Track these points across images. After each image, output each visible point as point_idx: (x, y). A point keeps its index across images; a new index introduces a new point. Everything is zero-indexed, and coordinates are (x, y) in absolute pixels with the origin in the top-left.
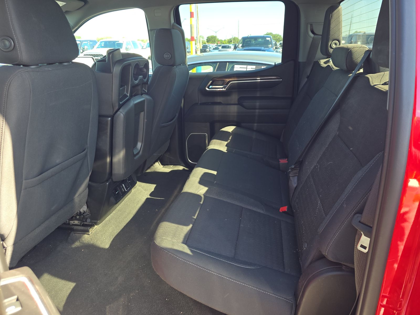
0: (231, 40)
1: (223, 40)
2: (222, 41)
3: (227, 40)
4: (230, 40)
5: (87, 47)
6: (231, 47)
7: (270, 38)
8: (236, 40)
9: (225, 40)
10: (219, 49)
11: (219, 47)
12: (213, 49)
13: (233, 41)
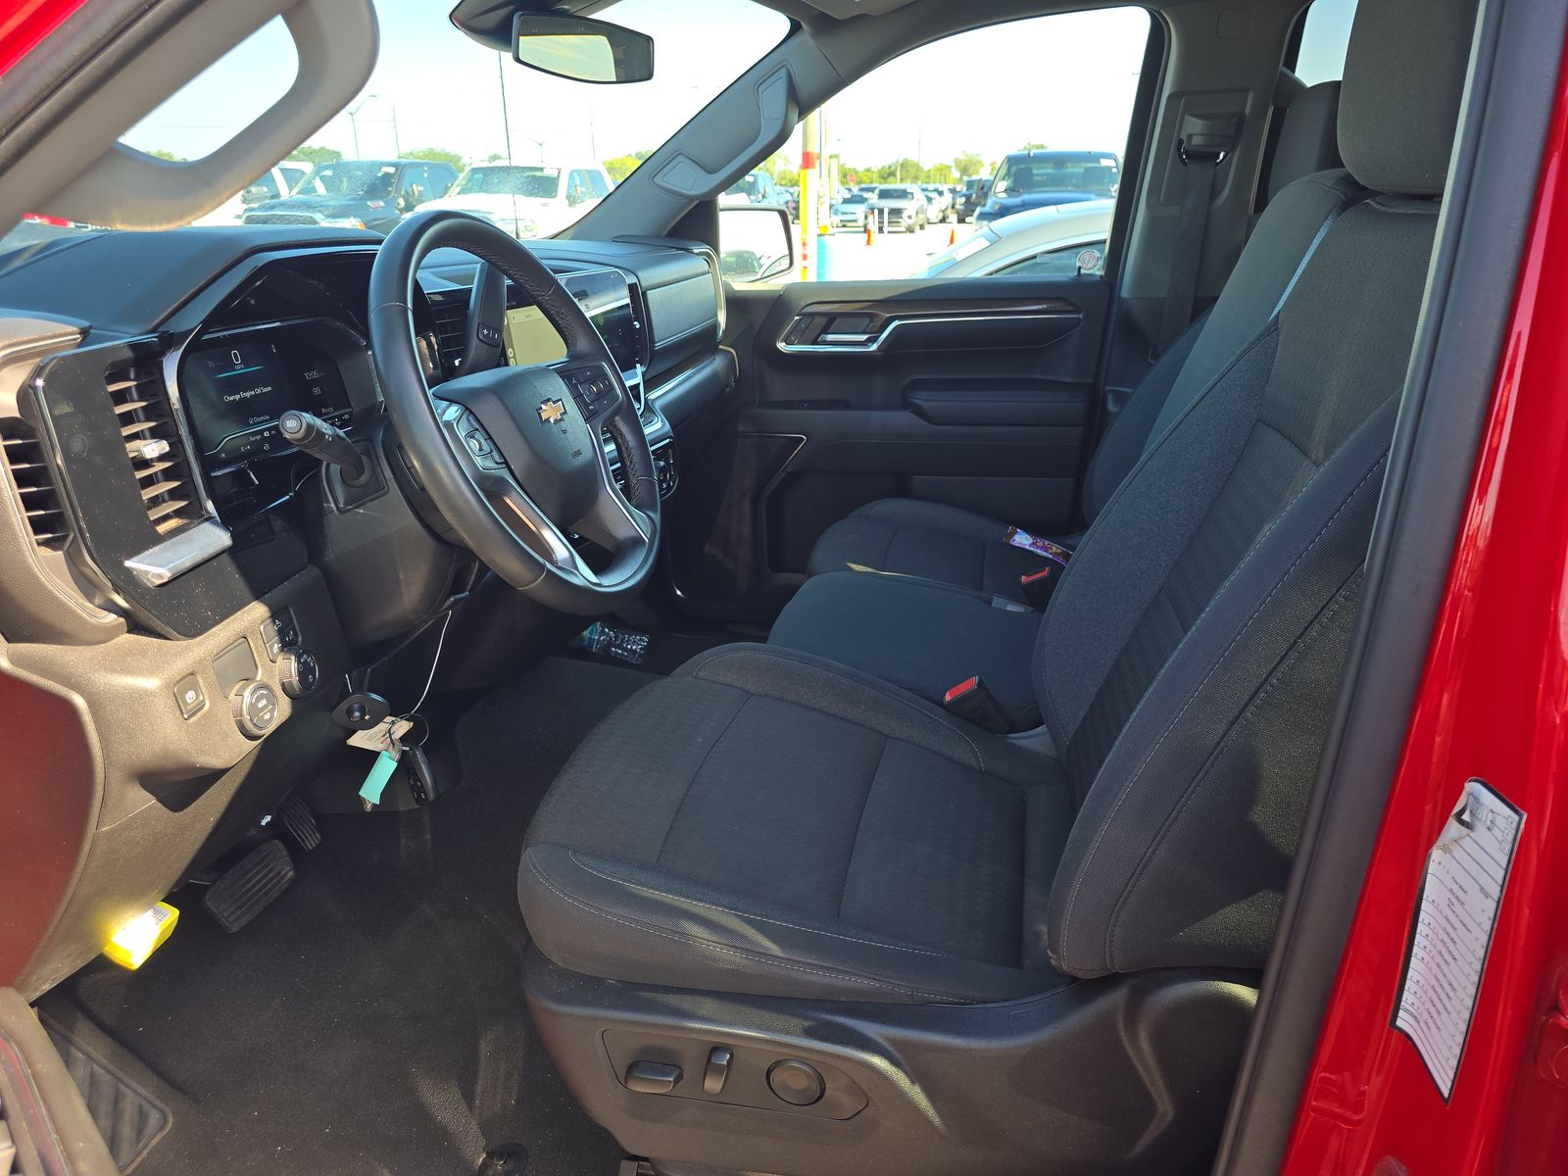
0: (893, 168)
1: (861, 169)
2: (856, 172)
3: (875, 169)
4: (887, 171)
5: (421, 188)
6: (912, 194)
7: (1115, 160)
8: (910, 169)
9: (868, 170)
10: (870, 202)
11: (866, 195)
12: (843, 203)
13: (898, 174)
